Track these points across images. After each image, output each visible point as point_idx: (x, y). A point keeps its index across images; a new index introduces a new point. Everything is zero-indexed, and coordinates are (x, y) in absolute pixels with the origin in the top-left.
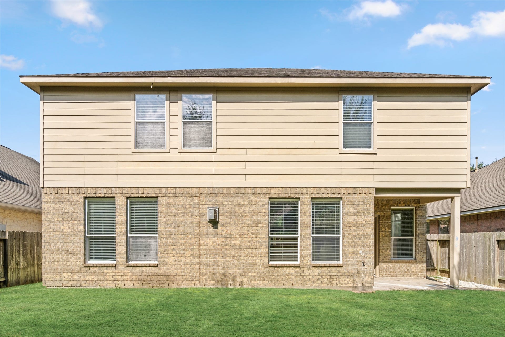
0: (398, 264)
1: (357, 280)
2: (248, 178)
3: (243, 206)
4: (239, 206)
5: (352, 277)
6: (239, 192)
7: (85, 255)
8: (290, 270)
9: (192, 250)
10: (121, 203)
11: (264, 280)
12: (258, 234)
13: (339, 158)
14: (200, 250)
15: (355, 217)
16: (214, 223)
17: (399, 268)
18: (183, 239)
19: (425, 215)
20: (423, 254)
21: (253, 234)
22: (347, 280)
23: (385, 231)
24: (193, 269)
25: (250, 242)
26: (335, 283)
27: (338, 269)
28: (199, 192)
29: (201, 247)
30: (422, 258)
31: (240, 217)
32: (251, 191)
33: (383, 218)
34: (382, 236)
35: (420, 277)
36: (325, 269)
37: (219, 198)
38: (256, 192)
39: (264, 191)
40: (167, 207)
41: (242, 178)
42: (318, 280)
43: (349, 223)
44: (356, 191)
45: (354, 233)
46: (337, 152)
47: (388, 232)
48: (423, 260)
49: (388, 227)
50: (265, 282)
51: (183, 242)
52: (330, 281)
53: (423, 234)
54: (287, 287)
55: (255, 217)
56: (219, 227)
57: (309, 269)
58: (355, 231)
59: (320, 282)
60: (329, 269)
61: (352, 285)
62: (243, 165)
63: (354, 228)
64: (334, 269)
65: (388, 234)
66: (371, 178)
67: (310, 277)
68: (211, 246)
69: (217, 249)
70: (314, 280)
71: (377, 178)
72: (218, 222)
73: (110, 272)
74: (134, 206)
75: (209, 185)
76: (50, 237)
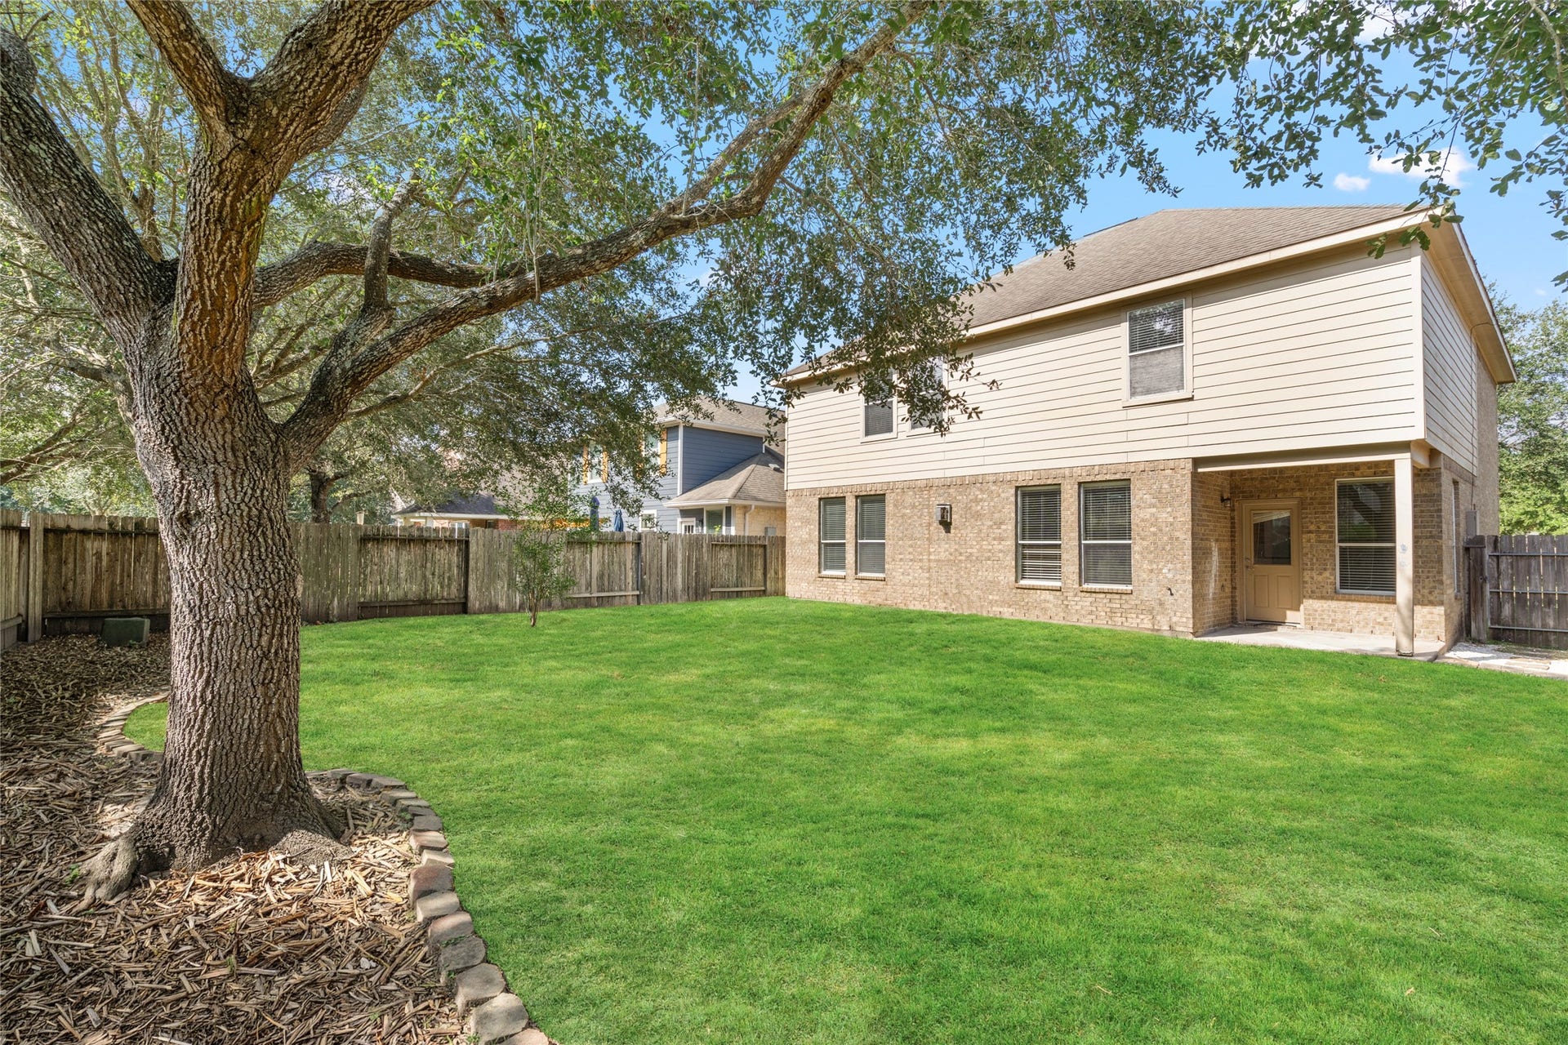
0: (1356, 605)
1: (1158, 618)
2: (988, 460)
3: (981, 500)
4: (977, 501)
5: (1151, 611)
6: (976, 481)
7: (819, 564)
8: (1046, 595)
9: (921, 560)
10: (851, 502)
11: (1010, 606)
12: (1001, 539)
13: (1123, 414)
14: (929, 560)
15: (1154, 510)
16: (946, 525)
17: (1358, 613)
18: (911, 546)
19: (1436, 491)
20: (1432, 584)
21: (994, 539)
22: (1142, 617)
23: (1317, 532)
24: (922, 585)
25: (990, 551)
26: (1119, 620)
27: (1124, 597)
28: (929, 486)
29: (932, 557)
30: (1430, 593)
31: (978, 516)
32: (992, 478)
33: (1312, 504)
34: (1309, 541)
35: (1425, 637)
36: (1102, 596)
37: (951, 491)
38: (999, 480)
39: (1009, 478)
40: (895, 506)
41: (979, 461)
42: (1091, 613)
43: (1143, 520)
44: (1154, 467)
45: (1152, 538)
46: (1119, 405)
47: (1325, 532)
48: (1432, 598)
49: (1325, 522)
50: (1011, 610)
51: (911, 550)
52: (1111, 617)
53: (1431, 537)
54: (1043, 619)
55: (997, 515)
56: (952, 531)
57: (1076, 595)
58: (1155, 534)
59: (1093, 617)
60: (1109, 596)
61: (1150, 626)
62: (980, 443)
63: (1152, 529)
64: (1118, 596)
65: (1326, 537)
66: (1183, 441)
67: (1078, 607)
68: (943, 556)
69: (949, 561)
70: (1083, 612)
71: (1194, 441)
72: (950, 523)
73: (839, 583)
74: (866, 506)
75: (940, 474)
76: (792, 543)
